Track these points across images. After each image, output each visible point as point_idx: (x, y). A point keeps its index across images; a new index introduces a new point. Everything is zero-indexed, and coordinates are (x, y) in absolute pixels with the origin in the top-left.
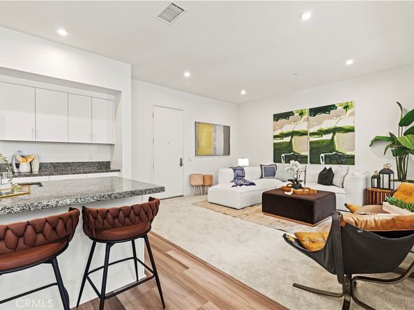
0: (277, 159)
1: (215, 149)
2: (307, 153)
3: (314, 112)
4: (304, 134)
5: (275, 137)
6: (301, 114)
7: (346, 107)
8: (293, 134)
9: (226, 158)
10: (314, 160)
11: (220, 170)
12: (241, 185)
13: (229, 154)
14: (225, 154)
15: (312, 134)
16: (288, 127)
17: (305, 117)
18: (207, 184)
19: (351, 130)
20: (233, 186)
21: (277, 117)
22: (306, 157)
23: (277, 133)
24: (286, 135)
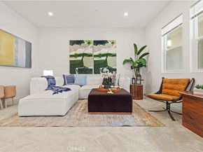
0: (72, 71)
1: (17, 60)
2: (92, 68)
3: (97, 43)
4: (91, 55)
5: (71, 56)
6: (89, 43)
7: (113, 43)
8: (83, 55)
9: (28, 70)
10: (97, 72)
11: (32, 79)
12: (61, 91)
13: (30, 67)
14: (26, 67)
15: (95, 56)
16: (80, 50)
17: (91, 45)
18: (8, 96)
19: (115, 55)
20: (54, 93)
21: (73, 43)
22: (92, 70)
23: (73, 53)
24: (79, 55)
